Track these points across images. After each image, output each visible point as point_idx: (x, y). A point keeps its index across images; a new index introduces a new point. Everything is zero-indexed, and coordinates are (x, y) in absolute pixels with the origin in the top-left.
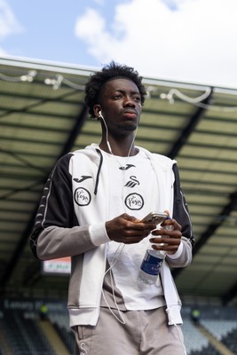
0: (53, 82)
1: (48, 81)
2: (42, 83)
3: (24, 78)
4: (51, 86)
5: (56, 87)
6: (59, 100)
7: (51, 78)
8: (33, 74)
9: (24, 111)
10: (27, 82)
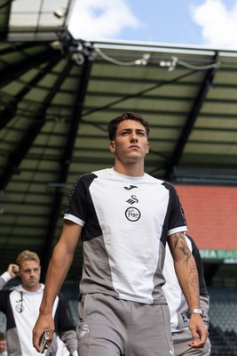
0: (169, 64)
1: (163, 64)
2: (157, 65)
3: (138, 62)
4: (167, 67)
5: (171, 69)
6: (174, 82)
7: (166, 60)
8: (147, 57)
9: (140, 95)
10: (141, 65)
